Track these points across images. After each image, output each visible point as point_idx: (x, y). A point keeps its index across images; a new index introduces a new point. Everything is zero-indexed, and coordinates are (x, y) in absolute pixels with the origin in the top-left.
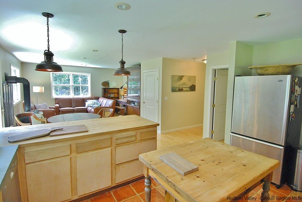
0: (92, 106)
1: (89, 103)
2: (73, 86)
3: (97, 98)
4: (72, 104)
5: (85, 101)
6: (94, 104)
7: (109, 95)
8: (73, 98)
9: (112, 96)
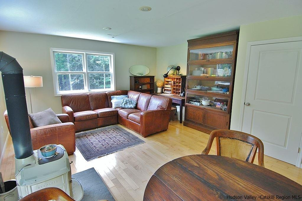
0: (123, 106)
1: (115, 101)
2: (88, 73)
3: (125, 93)
4: (91, 103)
5: (109, 97)
6: (126, 103)
7: (140, 87)
8: (90, 94)
9: (145, 87)
